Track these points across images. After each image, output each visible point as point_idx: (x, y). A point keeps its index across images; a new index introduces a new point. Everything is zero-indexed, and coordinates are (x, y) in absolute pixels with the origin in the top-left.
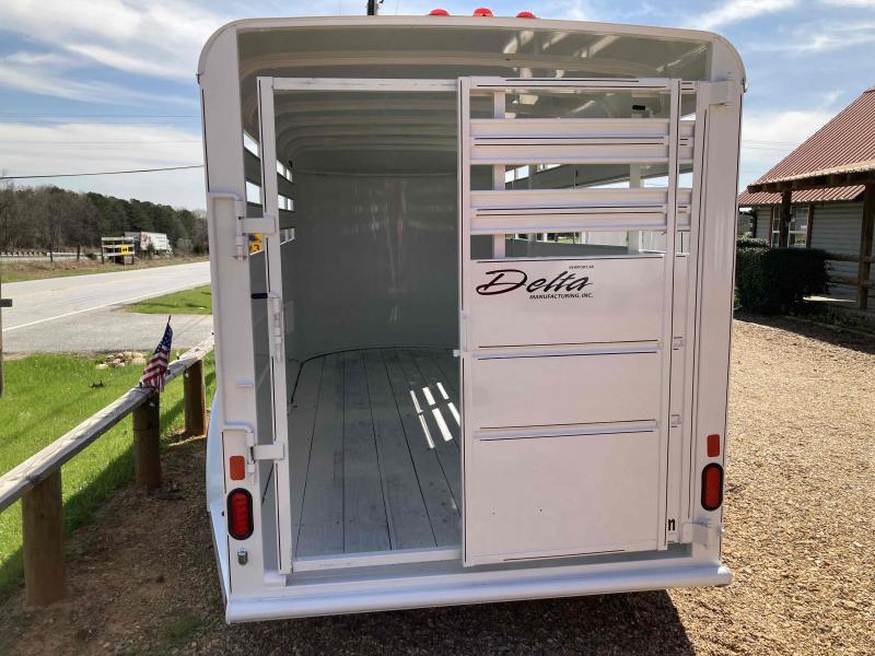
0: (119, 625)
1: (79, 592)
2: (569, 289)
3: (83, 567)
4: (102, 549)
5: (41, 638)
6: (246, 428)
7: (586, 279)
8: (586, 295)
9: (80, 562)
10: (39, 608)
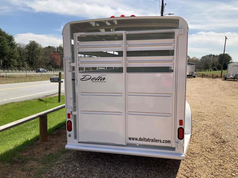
0: (54, 148)
1: (50, 141)
2: (101, 80)
3: (54, 137)
4: (59, 134)
5: (38, 148)
6: (70, 107)
7: (105, 78)
8: (104, 82)
9: (54, 136)
10: (41, 142)
